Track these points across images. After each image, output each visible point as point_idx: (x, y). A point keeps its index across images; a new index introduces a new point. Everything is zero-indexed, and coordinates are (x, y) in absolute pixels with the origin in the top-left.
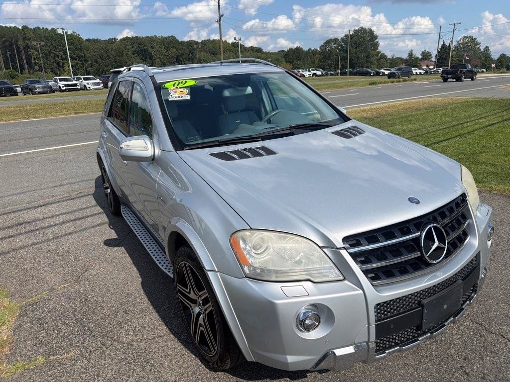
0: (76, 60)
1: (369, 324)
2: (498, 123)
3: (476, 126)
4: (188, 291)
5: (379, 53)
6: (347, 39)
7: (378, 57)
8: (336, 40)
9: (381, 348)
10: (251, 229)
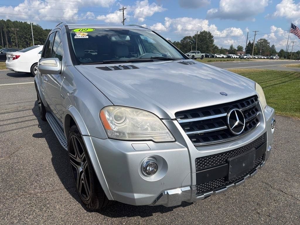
0: (38, 41)
1: (191, 173)
2: (279, 84)
3: (267, 85)
4: (75, 157)
5: (214, 45)
6: (196, 37)
7: (213, 48)
8: (190, 37)
9: (200, 192)
10: (114, 105)
